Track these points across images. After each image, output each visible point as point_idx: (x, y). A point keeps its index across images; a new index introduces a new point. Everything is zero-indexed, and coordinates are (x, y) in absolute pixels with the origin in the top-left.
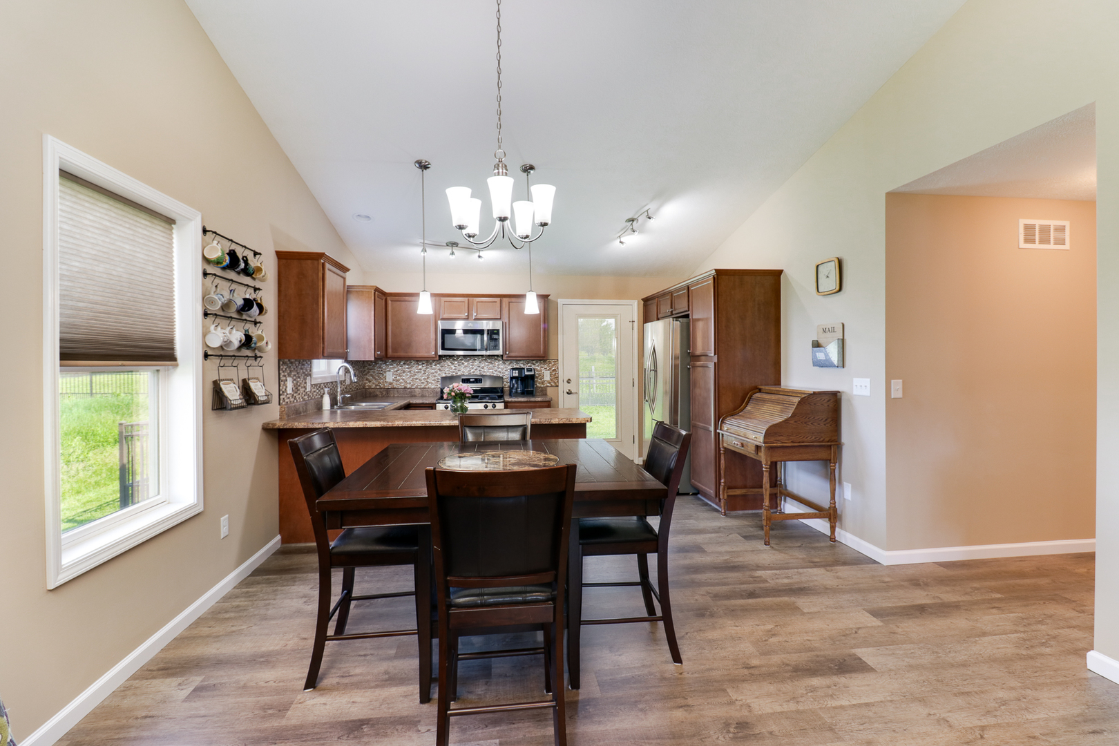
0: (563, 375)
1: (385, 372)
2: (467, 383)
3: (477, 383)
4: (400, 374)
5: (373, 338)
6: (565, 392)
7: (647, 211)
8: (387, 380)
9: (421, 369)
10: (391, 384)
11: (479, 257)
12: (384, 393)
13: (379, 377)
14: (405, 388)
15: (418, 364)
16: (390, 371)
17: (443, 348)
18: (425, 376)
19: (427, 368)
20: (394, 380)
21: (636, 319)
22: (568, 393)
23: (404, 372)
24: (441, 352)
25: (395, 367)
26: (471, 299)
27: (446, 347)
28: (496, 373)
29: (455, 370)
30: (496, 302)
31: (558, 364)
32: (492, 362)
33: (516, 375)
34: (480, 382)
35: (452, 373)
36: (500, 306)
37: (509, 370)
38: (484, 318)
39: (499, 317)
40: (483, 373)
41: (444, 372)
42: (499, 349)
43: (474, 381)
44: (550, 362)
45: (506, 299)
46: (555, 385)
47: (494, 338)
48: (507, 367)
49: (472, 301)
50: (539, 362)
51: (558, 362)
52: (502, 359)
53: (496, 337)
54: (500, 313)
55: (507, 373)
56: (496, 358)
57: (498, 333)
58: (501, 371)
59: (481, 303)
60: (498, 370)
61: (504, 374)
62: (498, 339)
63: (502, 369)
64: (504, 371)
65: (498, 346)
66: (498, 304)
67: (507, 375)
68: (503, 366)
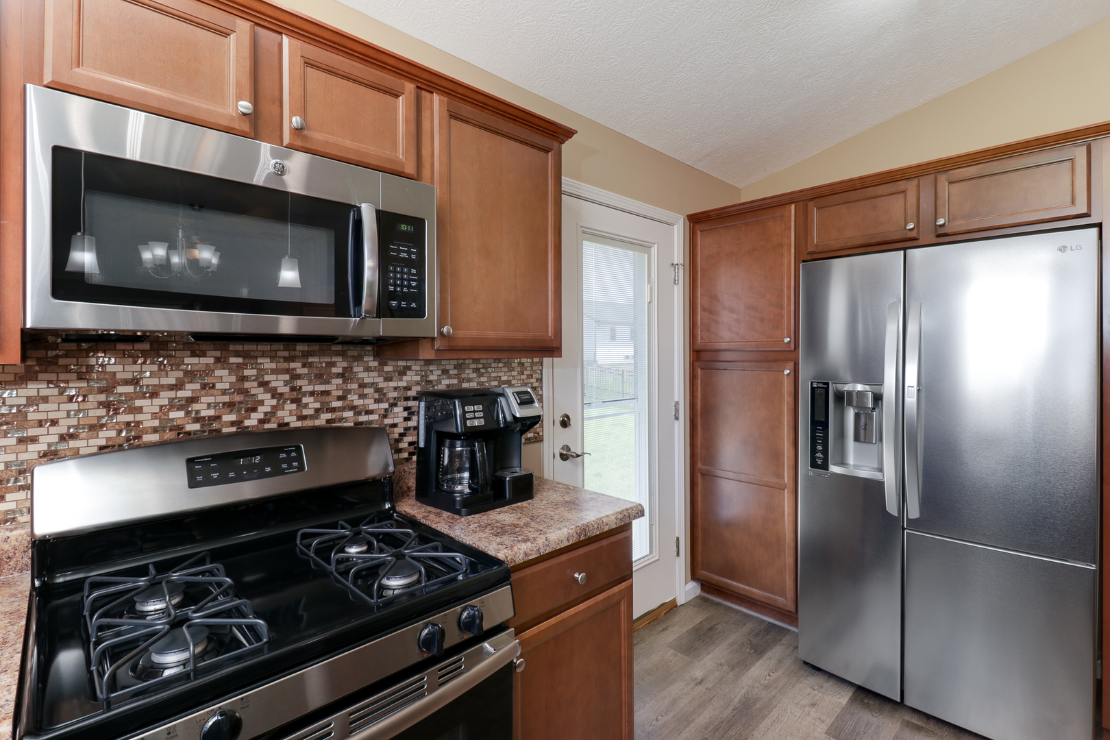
0: (553, 403)
3: (275, 471)
6: (558, 456)
22: (562, 455)
28: (348, 414)
29: (130, 418)
30: (397, 96)
31: (541, 371)
32: (334, 370)
33: (476, 423)
34: (290, 467)
35: (113, 434)
36: (412, 116)
37: (407, 399)
38: (343, 154)
39: (410, 169)
40: (294, 418)
41: (53, 430)
42: (419, 313)
43: (260, 467)
44: (523, 364)
45: (436, 98)
46: (535, 437)
47: (403, 255)
48: (395, 388)
49: (276, 48)
50: (493, 365)
51: (542, 365)
52: (377, 355)
53: (409, 253)
54: (413, 150)
55: (396, 409)
56: (350, 353)
57: (417, 238)
58: (371, 407)
59: (323, 75)
60: (361, 402)
61: (385, 416)
62: (419, 264)
63: (376, 396)
64: (385, 405)
65: (419, 297)
66: (402, 106)
67: (396, 421)
68: (381, 385)
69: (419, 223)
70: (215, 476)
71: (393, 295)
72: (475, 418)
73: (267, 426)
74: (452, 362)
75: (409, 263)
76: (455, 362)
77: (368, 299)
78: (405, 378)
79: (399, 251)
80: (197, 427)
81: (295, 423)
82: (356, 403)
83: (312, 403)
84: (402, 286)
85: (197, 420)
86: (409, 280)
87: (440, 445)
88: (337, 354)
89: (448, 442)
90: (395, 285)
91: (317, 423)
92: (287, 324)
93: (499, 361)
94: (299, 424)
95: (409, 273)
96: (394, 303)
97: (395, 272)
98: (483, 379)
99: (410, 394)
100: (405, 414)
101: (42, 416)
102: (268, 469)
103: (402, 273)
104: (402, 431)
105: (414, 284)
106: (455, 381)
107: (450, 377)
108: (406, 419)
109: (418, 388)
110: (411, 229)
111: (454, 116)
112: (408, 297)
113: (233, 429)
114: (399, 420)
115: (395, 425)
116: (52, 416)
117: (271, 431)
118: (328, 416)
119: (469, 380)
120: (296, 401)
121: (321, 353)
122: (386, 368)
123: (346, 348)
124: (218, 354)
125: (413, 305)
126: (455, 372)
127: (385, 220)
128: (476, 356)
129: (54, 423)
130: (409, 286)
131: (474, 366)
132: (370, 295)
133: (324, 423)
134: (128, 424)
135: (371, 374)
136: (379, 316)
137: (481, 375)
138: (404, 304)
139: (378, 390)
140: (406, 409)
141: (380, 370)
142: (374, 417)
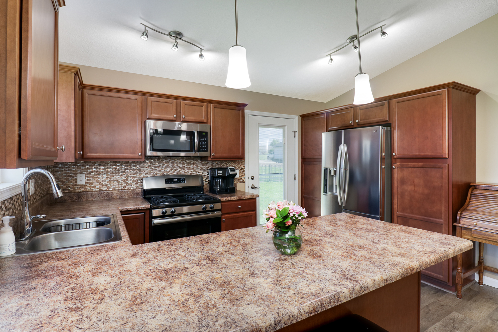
0: (249, 173)
1: (76, 174)
2: (171, 183)
3: (180, 182)
4: (94, 176)
5: (73, 133)
6: (250, 187)
7: (381, 27)
8: (78, 183)
9: (119, 170)
10: (83, 186)
11: (201, 55)
12: (75, 198)
13: (67, 180)
14: (101, 190)
15: (115, 165)
16: (81, 173)
17: (153, 149)
18: (124, 178)
19: (126, 169)
20: (86, 183)
21: (296, 129)
22: (251, 187)
23: (99, 174)
24: (149, 153)
25: (88, 169)
26: (179, 101)
27: (154, 148)
28: (194, 172)
29: (155, 171)
30: (203, 106)
31: (245, 164)
32: (192, 163)
33: (220, 174)
34: (183, 182)
35: (153, 174)
36: (206, 110)
37: (208, 170)
38: (192, 120)
39: (205, 121)
40: (183, 173)
41: (144, 173)
42: (206, 151)
43: (177, 181)
44: (239, 162)
45: (211, 104)
46: (243, 182)
47: (203, 139)
48: (205, 167)
49: (180, 103)
50: (230, 162)
51: (245, 162)
52: (201, 160)
53: (204, 139)
54: (206, 117)
55: (205, 172)
56: (195, 159)
57: (206, 136)
58: (199, 171)
59: (188, 106)
60: (197, 170)
61: (203, 173)
62: (206, 141)
63: (201, 169)
64: (203, 171)
65: (207, 148)
66: (204, 109)
67: (205, 175)
68: (202, 166)
69: (206, 133)
70: (170, 182)
71: (201, 148)
72: (220, 173)
73: (178, 174)
74: (219, 161)
75: (204, 141)
76: (220, 161)
77: (196, 148)
78: (207, 165)
79: (202, 139)
80: (166, 173)
81: (183, 174)
82: (196, 170)
83: (187, 170)
84: (203, 146)
85: (166, 172)
86: (204, 144)
87: (213, 180)
88: (192, 159)
89: (215, 179)
90: (201, 146)
91: (188, 174)
92: (182, 154)
93: (232, 161)
94: (184, 174)
95: (204, 143)
96: (201, 149)
97: (201, 143)
98: (227, 166)
99: (209, 169)
100: (207, 173)
101: (143, 170)
102: (179, 182)
103: (203, 143)
104: (206, 177)
105: (205, 145)
106: (220, 166)
107: (218, 165)
108: (207, 175)
109: (210, 167)
110: (205, 134)
111: (215, 107)
112: (204, 148)
113: (172, 174)
114: (206, 175)
115: (205, 176)
116: (144, 170)
117: (179, 175)
118: (190, 173)
119: (224, 166)
120: (184, 169)
121: (189, 159)
122: (203, 163)
123: (194, 158)
124: (169, 159)
125: (205, 149)
126: (220, 164)
127: (199, 133)
128: (226, 160)
129: (144, 171)
130: (204, 146)
131: (225, 162)
132: (196, 147)
133: (189, 174)
134: (155, 172)
135: (200, 164)
136: (198, 152)
137: (227, 165)
138: (203, 149)
139: (201, 168)
140: (207, 172)
141: (201, 163)
142: (200, 174)
